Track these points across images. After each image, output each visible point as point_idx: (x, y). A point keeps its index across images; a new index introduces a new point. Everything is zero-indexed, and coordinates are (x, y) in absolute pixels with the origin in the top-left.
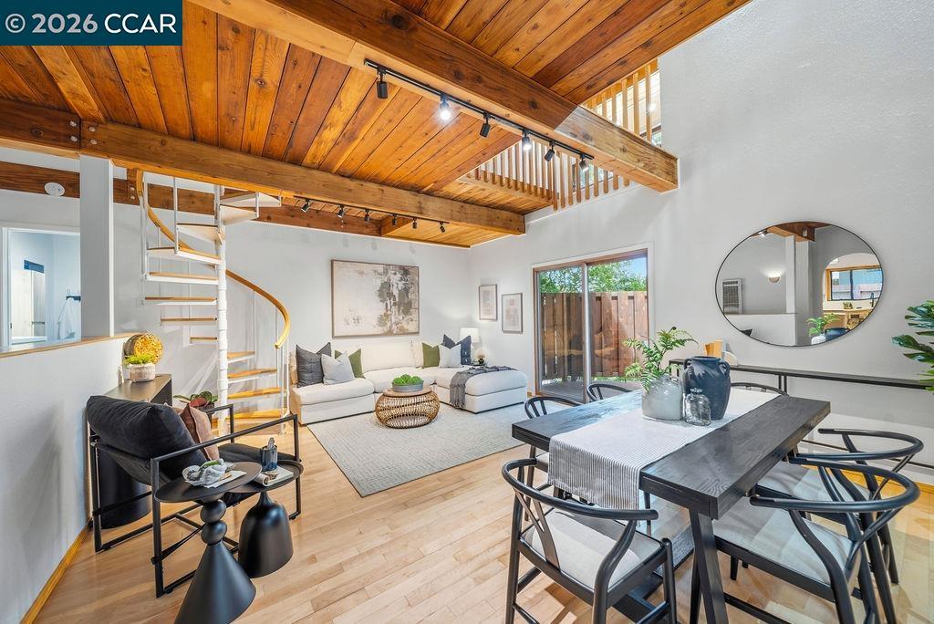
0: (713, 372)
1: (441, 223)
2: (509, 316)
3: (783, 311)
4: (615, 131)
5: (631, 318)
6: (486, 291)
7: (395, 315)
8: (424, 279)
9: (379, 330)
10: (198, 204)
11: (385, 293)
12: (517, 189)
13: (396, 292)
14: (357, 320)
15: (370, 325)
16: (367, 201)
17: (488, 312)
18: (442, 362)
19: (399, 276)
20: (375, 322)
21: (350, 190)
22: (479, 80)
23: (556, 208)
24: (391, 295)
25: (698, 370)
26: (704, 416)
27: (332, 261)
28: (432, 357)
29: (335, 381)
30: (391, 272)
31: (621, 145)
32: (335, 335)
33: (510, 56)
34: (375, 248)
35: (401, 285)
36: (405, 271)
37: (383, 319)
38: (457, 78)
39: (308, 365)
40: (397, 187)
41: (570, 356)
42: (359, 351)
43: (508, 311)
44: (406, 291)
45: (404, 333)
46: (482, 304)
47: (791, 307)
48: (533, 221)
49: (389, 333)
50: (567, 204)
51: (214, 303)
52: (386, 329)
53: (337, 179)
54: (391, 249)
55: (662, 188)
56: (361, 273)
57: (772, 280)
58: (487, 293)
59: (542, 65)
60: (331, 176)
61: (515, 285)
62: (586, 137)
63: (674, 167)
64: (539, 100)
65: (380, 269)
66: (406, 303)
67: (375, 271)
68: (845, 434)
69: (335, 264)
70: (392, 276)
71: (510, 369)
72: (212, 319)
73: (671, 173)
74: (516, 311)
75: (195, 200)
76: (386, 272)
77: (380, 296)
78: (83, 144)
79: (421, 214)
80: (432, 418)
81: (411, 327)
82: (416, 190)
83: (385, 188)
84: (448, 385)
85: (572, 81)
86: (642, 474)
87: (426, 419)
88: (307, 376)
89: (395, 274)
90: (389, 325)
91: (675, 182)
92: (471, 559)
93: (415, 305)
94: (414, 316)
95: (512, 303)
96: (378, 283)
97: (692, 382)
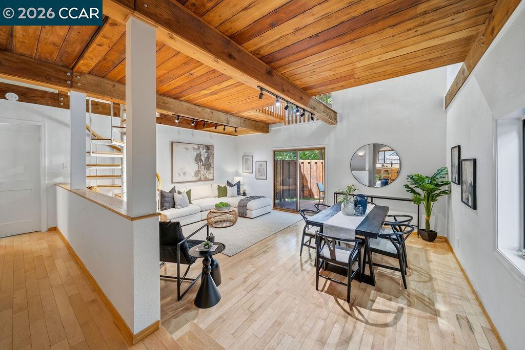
0: (363, 199)
1: (235, 128)
2: (259, 171)
3: (364, 169)
4: (322, 105)
5: (309, 172)
6: (246, 158)
7: (203, 171)
8: (217, 152)
9: (195, 179)
10: (101, 109)
11: (198, 159)
12: (271, 115)
13: (203, 159)
14: (184, 174)
15: (191, 176)
16: (205, 117)
17: (248, 169)
18: (228, 195)
19: (205, 150)
20: (193, 175)
21: (199, 112)
22: (288, 91)
23: (285, 124)
24: (201, 160)
25: (359, 199)
26: (362, 214)
27: (172, 143)
28: (222, 192)
29: (182, 206)
30: (201, 148)
31: (323, 110)
32: (174, 182)
33: (298, 83)
34: (193, 135)
35: (206, 155)
36: (208, 148)
37: (197, 173)
38: (283, 91)
39: (167, 199)
40: (219, 111)
41: (283, 190)
42: (190, 190)
43: (259, 169)
44: (208, 158)
45: (207, 179)
46: (244, 164)
47: (367, 168)
48: (273, 128)
49: (200, 180)
50: (291, 123)
51: (120, 167)
52: (198, 178)
53: (193, 106)
54: (203, 136)
55: (332, 124)
56: (187, 149)
57: (360, 156)
58: (247, 160)
59: (308, 85)
60: (190, 105)
61: (263, 157)
62: (314, 108)
63: (336, 116)
64: (303, 97)
65: (196, 147)
66: (208, 166)
67: (194, 148)
68: (394, 216)
69: (174, 144)
70: (202, 151)
71: (264, 197)
72: (119, 176)
73: (336, 119)
74: (263, 169)
75: (98, 107)
76: (199, 148)
77: (196, 161)
78: (73, 85)
79: (228, 124)
80: (234, 223)
81: (210, 177)
82: (227, 113)
83: (213, 111)
84: (237, 206)
85: (314, 91)
86: (356, 230)
87: (232, 224)
88: (167, 205)
89: (203, 149)
90: (200, 176)
91: (337, 122)
92: (290, 270)
93: (212, 165)
94: (212, 171)
95: (261, 165)
96: (195, 154)
97: (357, 202)
